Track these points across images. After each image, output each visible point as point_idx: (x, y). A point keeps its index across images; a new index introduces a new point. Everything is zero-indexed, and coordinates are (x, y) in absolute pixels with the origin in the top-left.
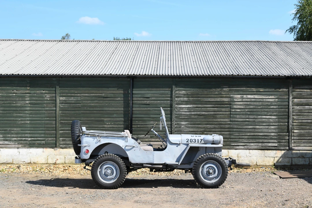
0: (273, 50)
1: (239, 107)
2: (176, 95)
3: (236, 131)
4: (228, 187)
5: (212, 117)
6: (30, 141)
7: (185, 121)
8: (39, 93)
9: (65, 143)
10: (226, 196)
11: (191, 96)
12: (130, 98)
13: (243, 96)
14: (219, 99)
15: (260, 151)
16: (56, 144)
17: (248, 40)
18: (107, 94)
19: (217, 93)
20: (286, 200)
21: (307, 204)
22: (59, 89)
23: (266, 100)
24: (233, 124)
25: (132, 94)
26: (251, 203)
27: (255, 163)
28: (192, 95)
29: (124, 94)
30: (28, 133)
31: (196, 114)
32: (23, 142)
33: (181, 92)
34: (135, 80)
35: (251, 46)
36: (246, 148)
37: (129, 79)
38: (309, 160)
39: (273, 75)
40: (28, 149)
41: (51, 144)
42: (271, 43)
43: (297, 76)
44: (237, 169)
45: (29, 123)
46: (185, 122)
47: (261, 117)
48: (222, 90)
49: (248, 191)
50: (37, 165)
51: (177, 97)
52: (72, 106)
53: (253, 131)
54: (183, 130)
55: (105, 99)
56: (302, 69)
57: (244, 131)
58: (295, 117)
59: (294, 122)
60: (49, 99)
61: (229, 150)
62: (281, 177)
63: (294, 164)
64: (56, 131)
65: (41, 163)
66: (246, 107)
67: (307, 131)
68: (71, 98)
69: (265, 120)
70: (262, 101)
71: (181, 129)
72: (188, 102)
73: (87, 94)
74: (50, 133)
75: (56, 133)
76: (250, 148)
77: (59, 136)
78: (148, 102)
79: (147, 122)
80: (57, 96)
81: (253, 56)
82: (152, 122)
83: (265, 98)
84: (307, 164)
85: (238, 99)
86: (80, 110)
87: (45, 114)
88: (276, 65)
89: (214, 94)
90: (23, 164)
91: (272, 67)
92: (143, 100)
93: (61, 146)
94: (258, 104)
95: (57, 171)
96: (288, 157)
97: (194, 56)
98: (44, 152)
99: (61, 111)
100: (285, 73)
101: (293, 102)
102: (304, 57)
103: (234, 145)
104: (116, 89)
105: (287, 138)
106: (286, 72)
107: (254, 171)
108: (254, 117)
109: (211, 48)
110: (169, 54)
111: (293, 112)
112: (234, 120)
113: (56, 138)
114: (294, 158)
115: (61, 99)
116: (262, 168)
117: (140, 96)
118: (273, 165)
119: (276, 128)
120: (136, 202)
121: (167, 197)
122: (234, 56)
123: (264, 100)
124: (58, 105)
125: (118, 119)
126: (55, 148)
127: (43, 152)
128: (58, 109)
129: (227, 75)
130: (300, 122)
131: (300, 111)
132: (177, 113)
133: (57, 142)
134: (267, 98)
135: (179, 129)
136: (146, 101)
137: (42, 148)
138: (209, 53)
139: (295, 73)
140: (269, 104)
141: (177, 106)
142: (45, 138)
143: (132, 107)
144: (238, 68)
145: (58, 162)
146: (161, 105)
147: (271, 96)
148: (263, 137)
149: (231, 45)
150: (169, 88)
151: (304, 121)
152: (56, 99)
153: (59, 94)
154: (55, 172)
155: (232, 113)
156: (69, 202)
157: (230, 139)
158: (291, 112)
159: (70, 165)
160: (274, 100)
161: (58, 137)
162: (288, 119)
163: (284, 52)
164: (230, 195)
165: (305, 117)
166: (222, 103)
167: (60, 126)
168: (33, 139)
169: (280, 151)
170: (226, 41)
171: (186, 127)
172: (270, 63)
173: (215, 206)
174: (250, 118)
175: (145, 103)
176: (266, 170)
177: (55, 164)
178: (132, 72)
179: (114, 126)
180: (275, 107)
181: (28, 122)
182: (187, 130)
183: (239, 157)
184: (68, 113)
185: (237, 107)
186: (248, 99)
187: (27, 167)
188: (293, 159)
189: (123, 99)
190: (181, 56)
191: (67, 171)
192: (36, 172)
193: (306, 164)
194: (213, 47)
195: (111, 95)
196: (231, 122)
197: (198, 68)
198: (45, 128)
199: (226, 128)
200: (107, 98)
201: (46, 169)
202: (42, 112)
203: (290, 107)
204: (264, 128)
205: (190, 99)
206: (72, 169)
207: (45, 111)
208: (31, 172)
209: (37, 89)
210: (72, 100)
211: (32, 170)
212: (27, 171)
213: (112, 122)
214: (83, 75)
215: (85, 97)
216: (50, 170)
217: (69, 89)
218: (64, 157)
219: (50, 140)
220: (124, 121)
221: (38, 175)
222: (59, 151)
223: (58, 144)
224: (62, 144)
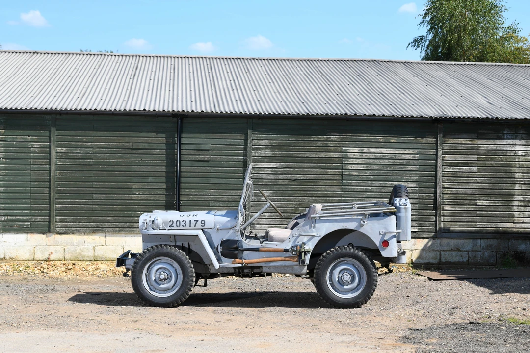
0: (402, 76)
1: (355, 167)
2: (254, 147)
5: (312, 184)
6: (4, 221)
7: (267, 190)
8: (22, 140)
9: (64, 226)
11: (277, 148)
12: (176, 150)
13: (363, 150)
14: (323, 155)
16: (49, 227)
17: (357, 58)
18: (138, 144)
19: (320, 143)
20: (454, 308)
21: (488, 314)
22: (57, 133)
23: (399, 156)
24: (346, 196)
25: (181, 144)
26: (400, 312)
28: (280, 147)
29: (167, 143)
30: (2, 208)
31: (286, 178)
33: (261, 142)
34: (185, 120)
35: (363, 67)
37: (175, 119)
38: (468, 254)
39: (412, 116)
40: (1, 236)
41: (40, 226)
42: (395, 63)
43: (450, 117)
45: (2, 190)
46: (268, 192)
47: (391, 184)
48: (329, 140)
49: (387, 298)
50: (17, 261)
51: (254, 150)
52: (77, 163)
55: (134, 152)
56: (456, 107)
58: (446, 185)
59: (444, 192)
60: (38, 150)
62: (430, 279)
63: (444, 261)
64: (49, 205)
65: (24, 259)
66: (367, 167)
67: (465, 208)
68: (76, 150)
70: (394, 157)
71: (261, 202)
72: (272, 159)
73: (104, 142)
74: (39, 209)
75: (50, 207)
77: (54, 213)
78: (206, 158)
79: (205, 190)
80: (52, 146)
81: (372, 84)
82: (213, 191)
83: (398, 152)
84: (465, 261)
85: (354, 154)
86: (91, 169)
87: (31, 176)
88: (412, 101)
89: (316, 145)
91: (406, 103)
92: (198, 154)
93: (58, 230)
94: (386, 162)
95: (55, 272)
96: (434, 250)
97: (274, 83)
99: (59, 170)
100: (429, 112)
101: (443, 160)
102: (455, 88)
104: (153, 134)
105: (433, 218)
106: (431, 112)
108: (380, 184)
109: (298, 70)
110: (231, 79)
111: (442, 177)
112: (349, 189)
113: (49, 216)
114: (444, 251)
115: (58, 151)
116: (392, 267)
117: (192, 147)
118: (411, 262)
119: (416, 203)
122: (340, 85)
123: (396, 156)
124: (54, 161)
125: (156, 186)
126: (48, 234)
127: (27, 240)
128: (53, 168)
129: (337, 115)
130: (454, 192)
131: (455, 175)
132: (255, 177)
133: (51, 223)
134: (402, 152)
135: (257, 202)
136: (203, 156)
137: (25, 233)
138: (297, 79)
139: (445, 113)
140: (404, 164)
141: (255, 165)
142: (30, 216)
143: (180, 166)
144: (351, 105)
145: (52, 258)
146: (227, 162)
147: (407, 150)
149: (330, 67)
150: (241, 134)
151: (460, 191)
152: (50, 151)
153: (56, 143)
154: (52, 272)
155: (344, 177)
158: (441, 176)
159: (74, 262)
160: (413, 157)
161: (54, 215)
162: (436, 188)
163: (420, 79)
165: (462, 185)
166: (328, 160)
167: (57, 196)
168: (9, 217)
169: (421, 240)
170: (320, 59)
172: (402, 96)
174: (374, 185)
175: (202, 159)
176: (401, 270)
177: (47, 260)
178: (179, 107)
179: (149, 197)
180: (414, 168)
184: (71, 175)
185: (353, 168)
186: (371, 155)
188: (442, 253)
189: (166, 152)
190: (252, 82)
191: (72, 271)
192: (20, 273)
193: (463, 262)
194: (301, 69)
195: (145, 146)
196: (342, 191)
197: (285, 102)
198: (30, 199)
199: (334, 201)
200: (137, 151)
201: (36, 269)
202: (26, 173)
203: (438, 168)
205: (276, 154)
206: (80, 268)
207: (32, 172)
208: (12, 273)
209: (18, 132)
210: (78, 152)
211: (11, 269)
212: (3, 271)
213: (146, 191)
214: (98, 111)
215: (99, 148)
216: (42, 270)
217: (73, 133)
218: (63, 249)
219: (38, 220)
220: (167, 189)
221: (25, 277)
222: (55, 238)
223: (54, 226)
224: (60, 226)
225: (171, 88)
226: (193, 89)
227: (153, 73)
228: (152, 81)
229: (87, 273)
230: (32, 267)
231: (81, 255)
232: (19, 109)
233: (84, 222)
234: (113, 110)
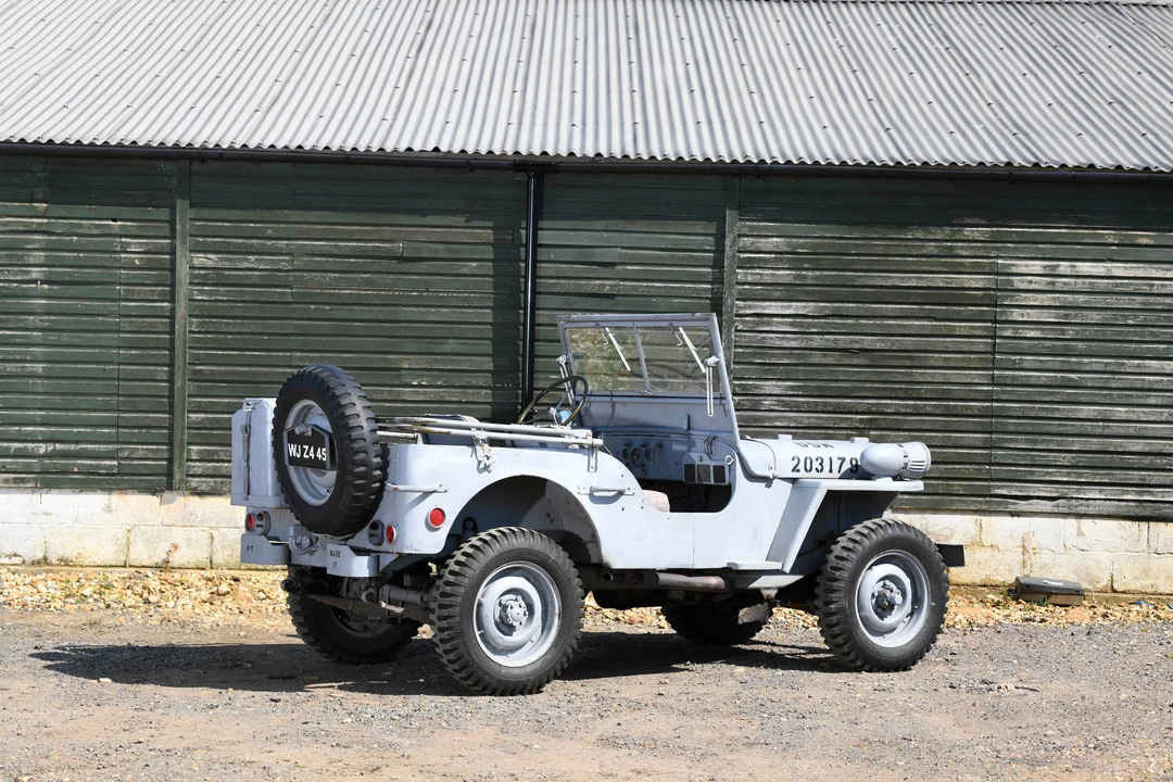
1: (1033, 315)
2: (743, 255)
3: (1020, 429)
4: (1011, 687)
5: (908, 363)
6: (46, 456)
7: (778, 380)
8: (95, 232)
9: (211, 472)
10: (1014, 725)
11: (809, 261)
12: (523, 265)
13: (1058, 266)
14: (939, 280)
15: (1129, 523)
16: (170, 475)
18: (417, 245)
19: (931, 247)
22: (191, 213)
23: (1163, 286)
24: (1004, 397)
25: (536, 246)
26: (1143, 760)
27: (1104, 582)
28: (816, 258)
29: (497, 245)
30: (39, 420)
31: (833, 345)
32: (11, 464)
33: (763, 243)
34: (549, 179)
35: (1071, 23)
36: (1066, 510)
37: (521, 177)
40: (36, 497)
41: (145, 471)
42: (1164, 10)
44: (1021, 606)
45: (40, 370)
46: (780, 383)
47: (1139, 366)
48: (958, 237)
49: (1109, 708)
50: (79, 569)
51: (744, 264)
52: (248, 298)
53: (1099, 431)
54: (771, 418)
55: (406, 267)
57: (1055, 430)
60: (139, 259)
61: (985, 520)
64: (171, 412)
65: (99, 562)
66: (1066, 316)
68: (245, 260)
69: (1156, 382)
70: (1147, 289)
71: (760, 414)
72: (794, 291)
73: (324, 240)
74: (141, 423)
75: (172, 419)
76: (1082, 510)
77: (183, 435)
78: (608, 286)
80: (178, 249)
81: (1091, 74)
83: (1159, 275)
85: (1030, 278)
86: (287, 315)
87: (119, 332)
89: (919, 253)
90: (13, 568)
92: (585, 275)
93: (194, 482)
94: (1124, 302)
97: (809, 70)
98: (110, 511)
99: (197, 316)
103: (1005, 492)
104: (459, 220)
107: (1105, 616)
108: (1106, 364)
109: (881, 31)
110: (690, 59)
112: (1013, 377)
113: (170, 444)
115: (196, 262)
116: (1138, 603)
117: (569, 254)
120: (608, 742)
121: (741, 723)
122: (1001, 75)
123: (1153, 285)
124: (183, 289)
125: (466, 363)
126: (167, 495)
127: (109, 509)
128: (182, 310)
129: (981, 167)
132: (744, 342)
133: (176, 465)
135: (750, 413)
136: (597, 282)
137: (103, 489)
138: (877, 57)
141: (744, 308)
142: (118, 442)
143: (534, 309)
144: (1026, 135)
145: (176, 560)
146: (668, 300)
148: (1146, 461)
149: (976, 21)
150: (708, 219)
152: (173, 261)
153: (188, 239)
155: (1000, 344)
156: (304, 739)
157: (990, 464)
159: (236, 574)
161: (182, 441)
164: (1031, 720)
166: (955, 297)
167: (191, 387)
168: (58, 446)
171: (785, 404)
173: (980, 770)
174: (1087, 368)
175: (596, 290)
176: (1162, 615)
177: (164, 567)
178: (532, 143)
179: (446, 394)
181: (39, 368)
182: (790, 418)
183: (1031, 551)
184: (230, 329)
185: (1025, 319)
186: (1079, 281)
187: (34, 578)
189: (495, 268)
190: (747, 68)
191: (228, 600)
192: (83, 606)
194: (891, 29)
195: (436, 250)
196: (993, 384)
197: (836, 128)
198: (118, 395)
199: (969, 412)
200: (415, 264)
201: (129, 592)
202: (105, 323)
204: (1151, 418)
205: (805, 277)
206: (252, 591)
207: (122, 319)
208: (59, 604)
209: (83, 210)
210: (252, 266)
211: (59, 593)
212: (37, 597)
213: (439, 377)
214: (307, 152)
215: (311, 255)
216: (145, 595)
217: (237, 214)
218: (207, 535)
219: (140, 454)
220: (496, 374)
221: (95, 616)
222: (185, 505)
223: (182, 473)
224: (199, 472)
225: (519, 87)
226: (579, 88)
227: (473, 41)
228: (466, 65)
229: (271, 608)
230: (119, 586)
232: (86, 143)
234: (348, 150)
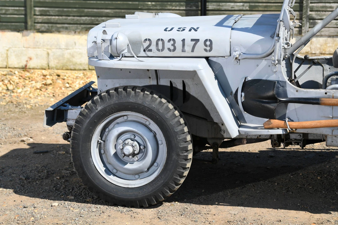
9: (46, 21)
16: (26, 22)
41: (13, 20)
93: (38, 26)
95: (25, 89)
113: (25, 6)
126: (25, 32)
133: (28, 17)
145: (31, 64)
154: (19, 91)
161: (31, 5)
177: (25, 68)
191: (50, 88)
218: (45, 53)
219: (11, 12)
222: (34, 38)
223: (32, 21)
224: (40, 21)
231: (71, 61)
233: (74, 16)
